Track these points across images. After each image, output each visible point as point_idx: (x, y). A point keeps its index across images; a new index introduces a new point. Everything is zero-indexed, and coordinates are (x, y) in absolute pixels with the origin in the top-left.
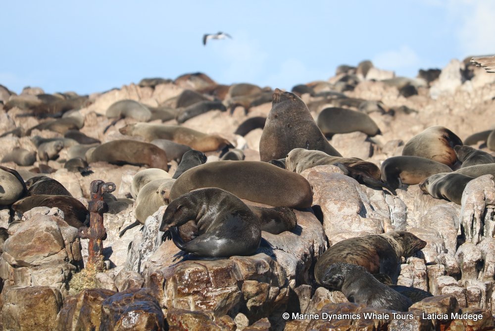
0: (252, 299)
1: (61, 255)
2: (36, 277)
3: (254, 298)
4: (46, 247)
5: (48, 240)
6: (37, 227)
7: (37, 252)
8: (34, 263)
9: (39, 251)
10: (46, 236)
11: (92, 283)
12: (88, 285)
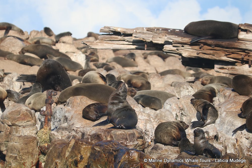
0: (139, 147)
1: (32, 122)
2: (25, 131)
3: (140, 147)
4: (26, 118)
5: (27, 115)
6: (21, 109)
7: (22, 120)
8: (20, 125)
9: (23, 120)
10: (26, 113)
11: (46, 135)
12: (45, 136)
